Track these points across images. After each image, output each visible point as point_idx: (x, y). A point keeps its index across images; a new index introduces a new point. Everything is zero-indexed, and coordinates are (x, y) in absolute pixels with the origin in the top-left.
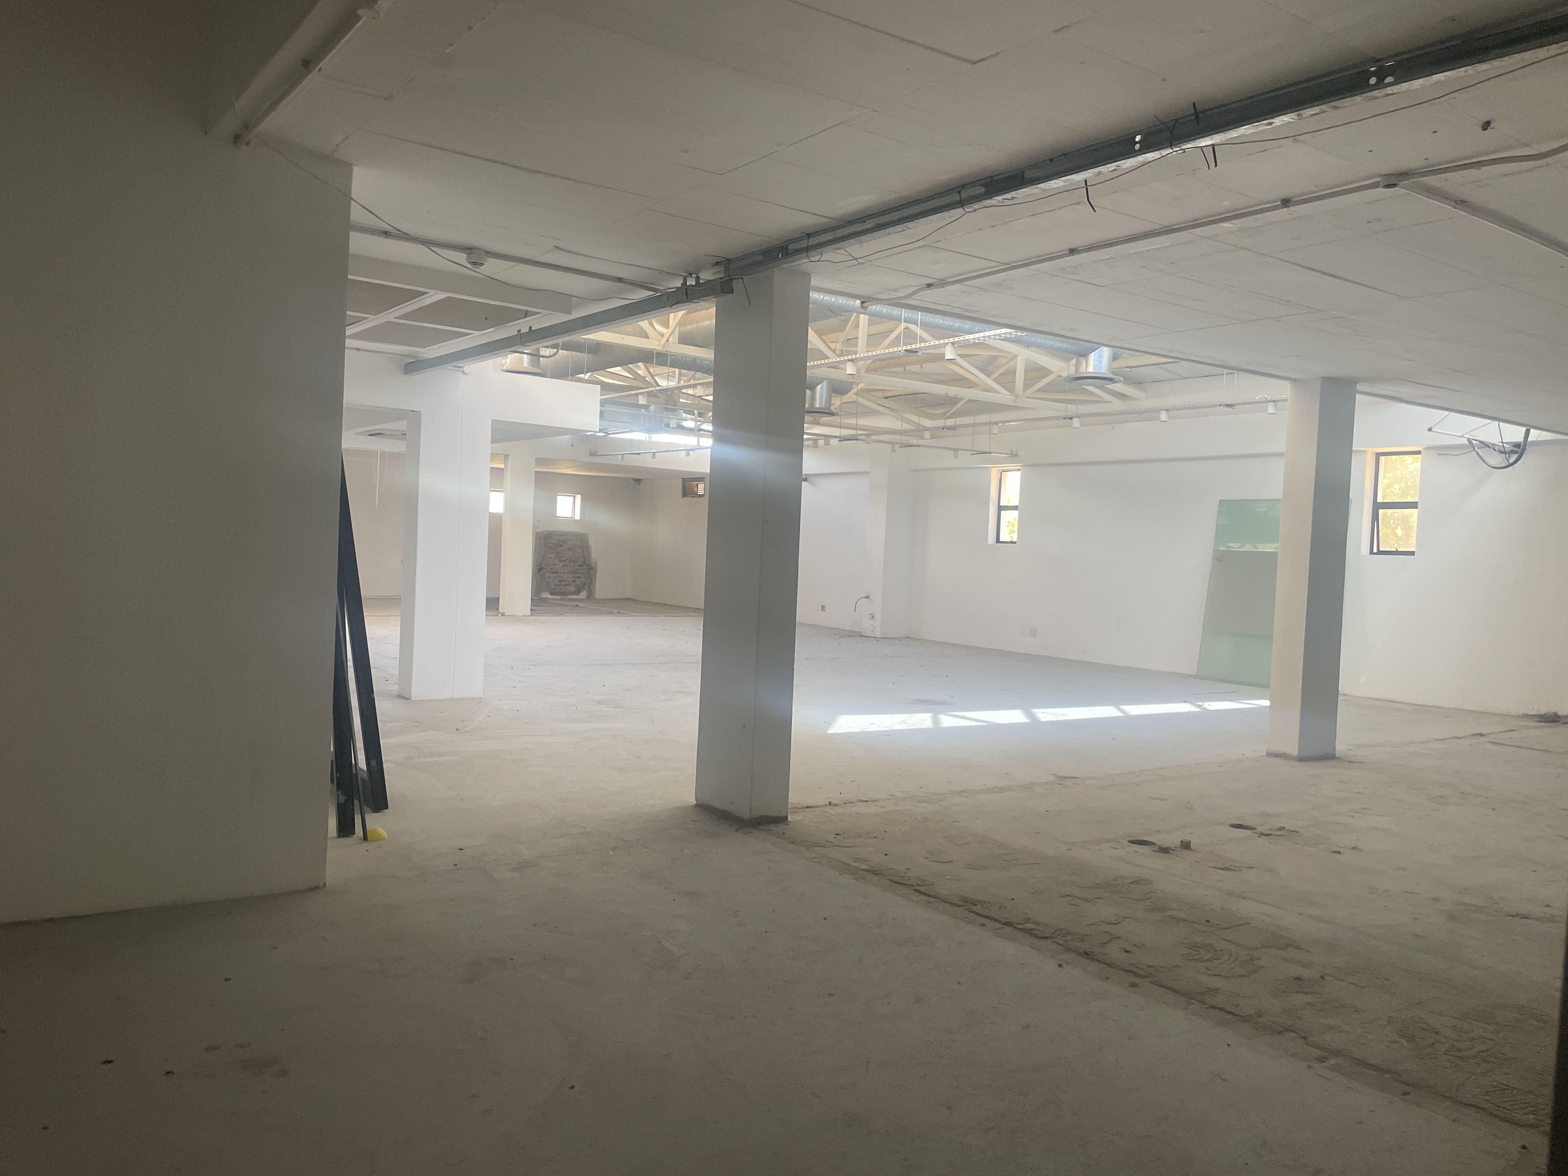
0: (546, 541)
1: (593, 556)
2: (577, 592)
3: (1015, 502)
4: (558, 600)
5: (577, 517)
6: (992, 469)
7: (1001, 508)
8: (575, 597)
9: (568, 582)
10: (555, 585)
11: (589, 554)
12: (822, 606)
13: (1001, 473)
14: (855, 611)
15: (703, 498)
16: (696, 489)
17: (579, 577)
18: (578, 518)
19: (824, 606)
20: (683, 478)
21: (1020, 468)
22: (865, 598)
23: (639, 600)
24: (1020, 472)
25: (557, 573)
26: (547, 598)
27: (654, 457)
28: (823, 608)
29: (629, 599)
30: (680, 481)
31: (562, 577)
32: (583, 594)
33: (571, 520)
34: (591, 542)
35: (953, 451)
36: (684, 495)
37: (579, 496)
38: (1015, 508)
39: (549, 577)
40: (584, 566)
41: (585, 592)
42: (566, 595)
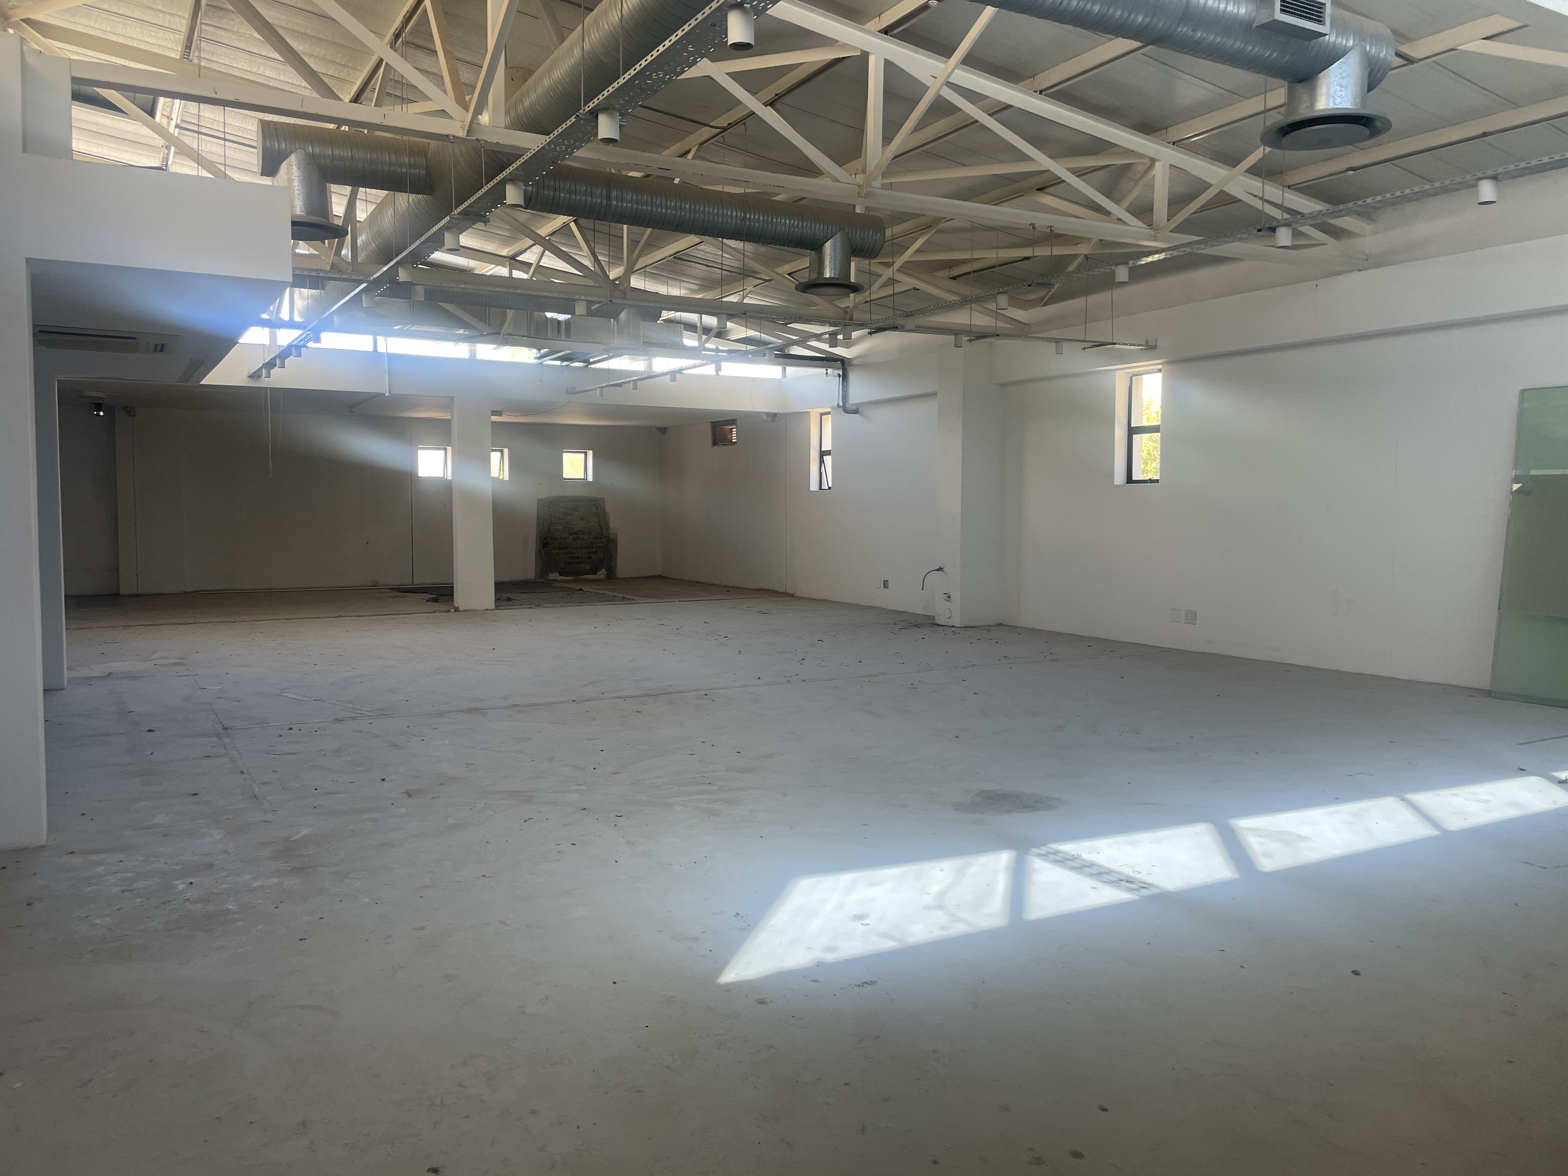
0: (552, 510)
1: (612, 526)
2: (594, 571)
3: (1155, 422)
4: (569, 581)
5: (590, 478)
6: (1117, 372)
7: (1132, 431)
8: (591, 577)
9: (582, 558)
10: (565, 563)
11: (607, 523)
12: (884, 581)
13: (1131, 378)
14: (923, 589)
15: (735, 445)
16: (730, 436)
17: (596, 552)
18: (591, 480)
19: (887, 581)
20: (712, 422)
21: (1160, 367)
22: (937, 570)
23: (671, 577)
24: (1160, 374)
25: (568, 548)
26: (556, 580)
27: (635, 388)
28: (886, 584)
29: (660, 576)
30: (709, 426)
31: (575, 554)
32: (602, 573)
33: (583, 482)
34: (609, 508)
35: (1054, 344)
36: (715, 443)
37: (591, 452)
38: (1155, 429)
39: (557, 554)
40: (601, 538)
41: (604, 570)
42: (580, 575)
